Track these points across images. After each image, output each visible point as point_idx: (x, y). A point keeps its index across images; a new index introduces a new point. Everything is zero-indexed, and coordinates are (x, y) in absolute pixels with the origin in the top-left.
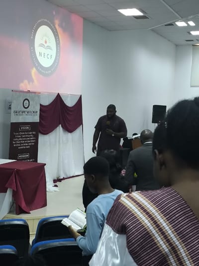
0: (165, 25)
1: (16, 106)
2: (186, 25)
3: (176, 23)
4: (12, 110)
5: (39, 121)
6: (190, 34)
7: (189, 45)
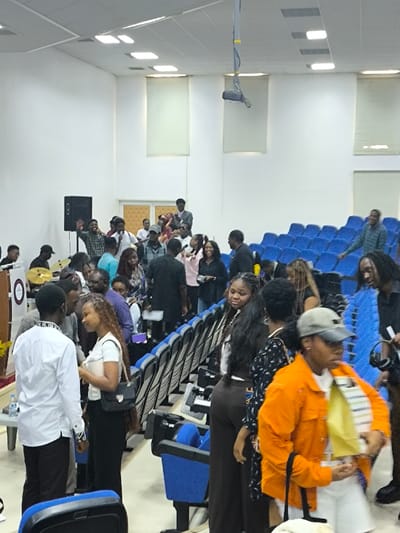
0: (80, 41)
2: (117, 42)
3: (98, 38)
6: (134, 54)
7: (139, 76)
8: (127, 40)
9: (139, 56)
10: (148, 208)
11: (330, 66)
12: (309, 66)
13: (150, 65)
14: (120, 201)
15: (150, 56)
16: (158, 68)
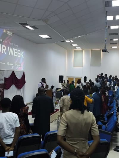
0: (62, 42)
2: (70, 42)
3: (66, 41)
5: (4, 83)
6: (72, 45)
8: (72, 41)
9: (73, 45)
10: (73, 78)
11: (116, 47)
12: (111, 47)
13: (75, 47)
14: (67, 77)
15: (76, 45)
16: (77, 48)
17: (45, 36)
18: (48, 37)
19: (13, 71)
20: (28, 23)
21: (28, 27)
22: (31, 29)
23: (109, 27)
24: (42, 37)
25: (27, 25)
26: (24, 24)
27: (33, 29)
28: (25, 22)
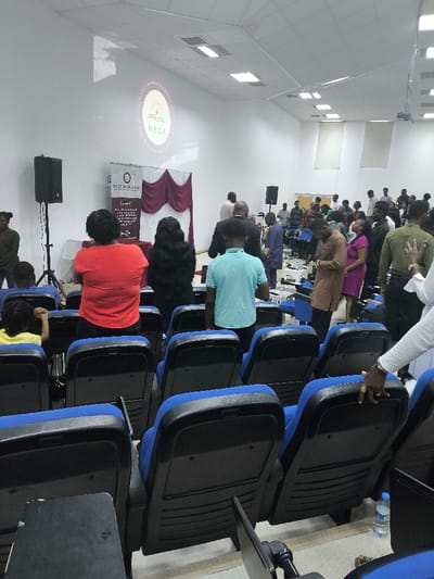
0: (288, 95)
1: (117, 179)
2: (311, 97)
3: (300, 94)
4: (112, 184)
5: (140, 197)
6: (317, 107)
7: (316, 122)
8: (317, 96)
9: (320, 107)
13: (324, 114)
14: (296, 194)
15: (328, 107)
16: (328, 116)
17: (247, 77)
18: (255, 80)
19: (167, 171)
20: (204, 37)
21: (204, 49)
22: (212, 54)
23: (423, 51)
24: (237, 82)
25: (202, 42)
26: (195, 41)
27: (217, 56)
28: (198, 35)
